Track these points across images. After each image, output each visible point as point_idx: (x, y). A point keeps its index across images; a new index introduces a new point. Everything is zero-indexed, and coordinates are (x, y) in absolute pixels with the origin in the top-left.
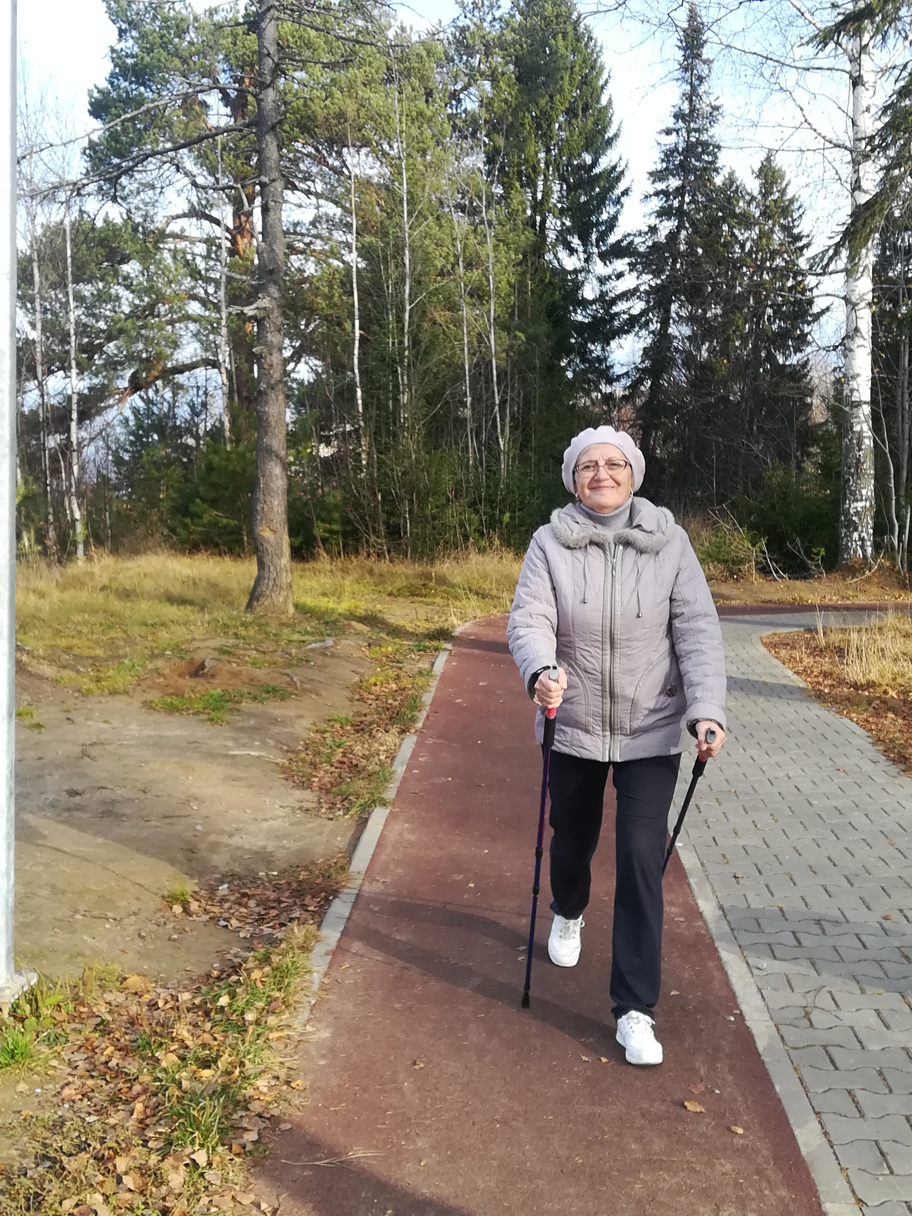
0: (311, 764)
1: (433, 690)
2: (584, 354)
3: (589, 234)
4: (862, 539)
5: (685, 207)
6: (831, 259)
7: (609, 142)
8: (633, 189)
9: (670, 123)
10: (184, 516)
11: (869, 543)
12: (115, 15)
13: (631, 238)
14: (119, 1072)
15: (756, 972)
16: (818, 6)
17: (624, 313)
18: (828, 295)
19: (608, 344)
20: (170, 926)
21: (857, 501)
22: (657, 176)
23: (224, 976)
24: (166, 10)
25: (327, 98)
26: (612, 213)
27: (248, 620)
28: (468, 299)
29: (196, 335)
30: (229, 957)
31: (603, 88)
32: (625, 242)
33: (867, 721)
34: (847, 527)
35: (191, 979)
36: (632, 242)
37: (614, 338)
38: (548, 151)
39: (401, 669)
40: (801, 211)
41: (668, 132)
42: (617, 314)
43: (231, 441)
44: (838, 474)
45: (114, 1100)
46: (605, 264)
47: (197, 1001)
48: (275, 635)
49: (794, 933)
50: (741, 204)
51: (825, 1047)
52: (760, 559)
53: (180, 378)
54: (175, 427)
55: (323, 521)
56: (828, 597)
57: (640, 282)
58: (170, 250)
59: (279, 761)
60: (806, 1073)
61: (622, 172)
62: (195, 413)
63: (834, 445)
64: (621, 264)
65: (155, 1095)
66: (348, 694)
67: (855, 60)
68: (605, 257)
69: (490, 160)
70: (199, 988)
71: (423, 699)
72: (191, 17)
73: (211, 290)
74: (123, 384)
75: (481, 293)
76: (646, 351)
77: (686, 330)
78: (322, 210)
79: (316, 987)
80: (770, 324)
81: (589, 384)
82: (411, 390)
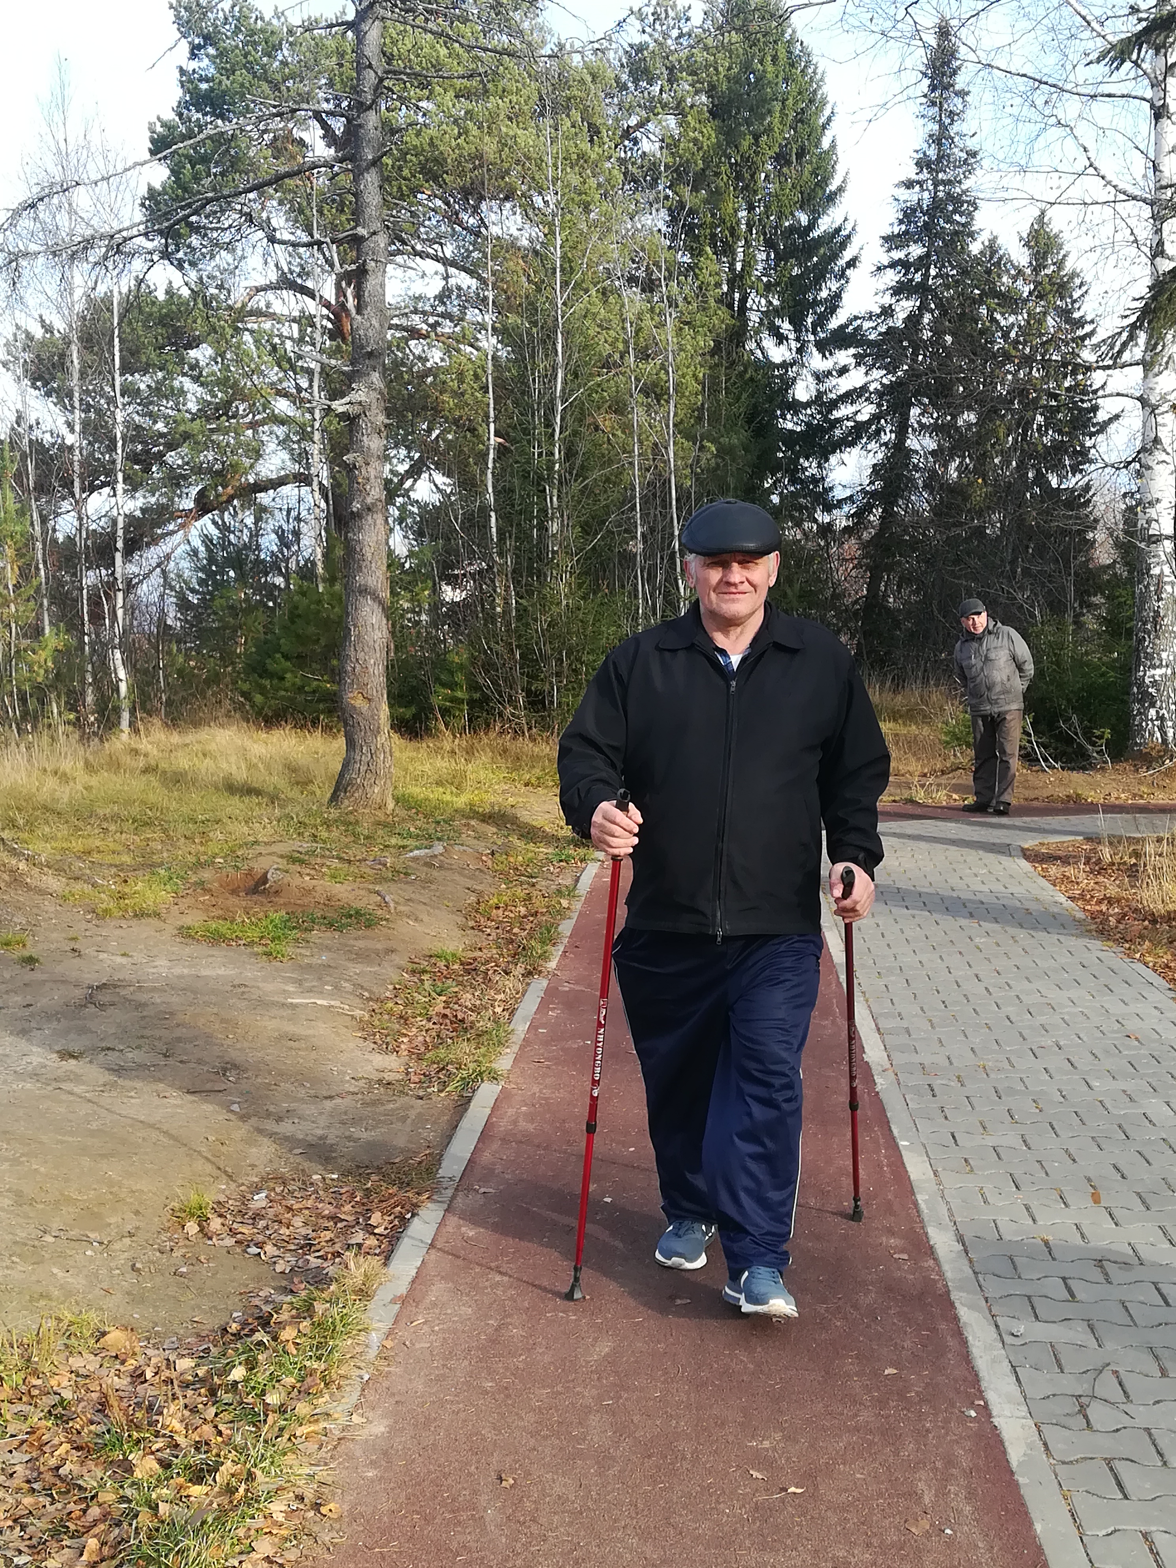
0: (401, 1017)
1: (575, 916)
2: (793, 471)
3: (803, 318)
4: (1162, 718)
5: (930, 282)
6: (1124, 345)
7: (831, 198)
8: (862, 259)
9: (911, 172)
10: (261, 677)
11: (1170, 724)
12: (186, 26)
13: (859, 322)
14: (71, 1485)
15: (1008, 1339)
16: (1110, 14)
17: (848, 419)
18: (1118, 394)
19: (827, 460)
20: (177, 1254)
21: (1154, 667)
22: (892, 241)
23: (246, 1331)
24: (252, 21)
25: (460, 135)
26: (834, 289)
27: (331, 816)
28: (641, 398)
29: (283, 443)
30: (256, 1301)
31: (824, 127)
32: (850, 329)
33: (1167, 966)
34: (1141, 701)
35: (198, 1335)
36: (859, 327)
37: (834, 452)
38: (751, 208)
39: (533, 885)
40: (1084, 289)
41: (909, 185)
42: (838, 421)
43: (324, 580)
44: (1129, 633)
45: (59, 1530)
46: (824, 356)
47: (201, 1372)
48: (367, 838)
49: (1064, 1279)
50: (1005, 279)
51: (1108, 1461)
52: (1024, 743)
53: (264, 498)
54: (258, 561)
55: (444, 685)
56: (1114, 794)
57: (869, 378)
58: (252, 332)
59: (358, 1013)
60: (1081, 1502)
61: (848, 237)
62: (284, 542)
63: (1124, 593)
64: (844, 357)
65: (118, 1524)
66: (460, 920)
67: (1158, 84)
68: (823, 347)
69: (673, 221)
70: (207, 1351)
71: (560, 929)
72: (285, 30)
73: (304, 384)
74: (188, 504)
75: (658, 390)
76: (876, 469)
77: (930, 443)
78: (452, 282)
79: (372, 1353)
80: (1041, 436)
81: (801, 513)
82: (562, 516)
